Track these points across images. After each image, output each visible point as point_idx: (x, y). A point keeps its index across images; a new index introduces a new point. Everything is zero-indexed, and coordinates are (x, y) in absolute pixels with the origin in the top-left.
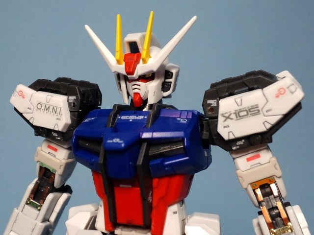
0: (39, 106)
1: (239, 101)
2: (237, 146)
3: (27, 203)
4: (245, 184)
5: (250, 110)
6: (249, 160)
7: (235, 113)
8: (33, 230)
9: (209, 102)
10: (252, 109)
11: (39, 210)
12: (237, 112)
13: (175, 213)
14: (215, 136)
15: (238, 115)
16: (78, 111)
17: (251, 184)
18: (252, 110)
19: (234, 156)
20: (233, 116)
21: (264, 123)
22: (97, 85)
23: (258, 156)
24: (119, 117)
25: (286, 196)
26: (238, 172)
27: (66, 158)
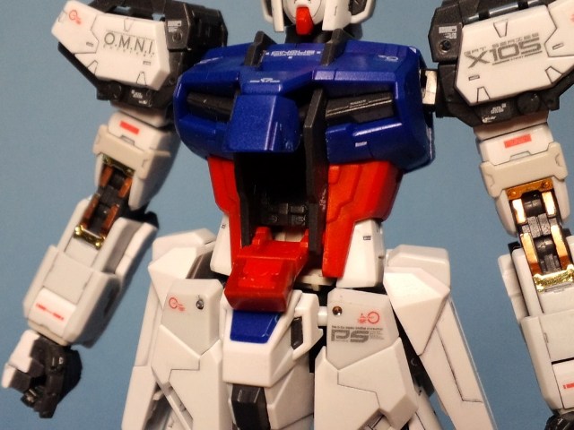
0: (110, 39)
1: (501, 26)
2: (491, 115)
3: (75, 236)
4: (496, 189)
5: (521, 44)
6: (508, 144)
7: (493, 51)
8: (86, 285)
9: (442, 30)
10: (527, 42)
11: (98, 248)
12: (497, 49)
13: (368, 238)
14: (450, 96)
15: (498, 54)
16: (185, 50)
17: (506, 189)
18: (525, 45)
19: (482, 136)
20: (489, 57)
21: (546, 70)
22: (220, 12)
23: (527, 139)
24: (268, 54)
25: (568, 218)
26: (485, 165)
27: (155, 146)
